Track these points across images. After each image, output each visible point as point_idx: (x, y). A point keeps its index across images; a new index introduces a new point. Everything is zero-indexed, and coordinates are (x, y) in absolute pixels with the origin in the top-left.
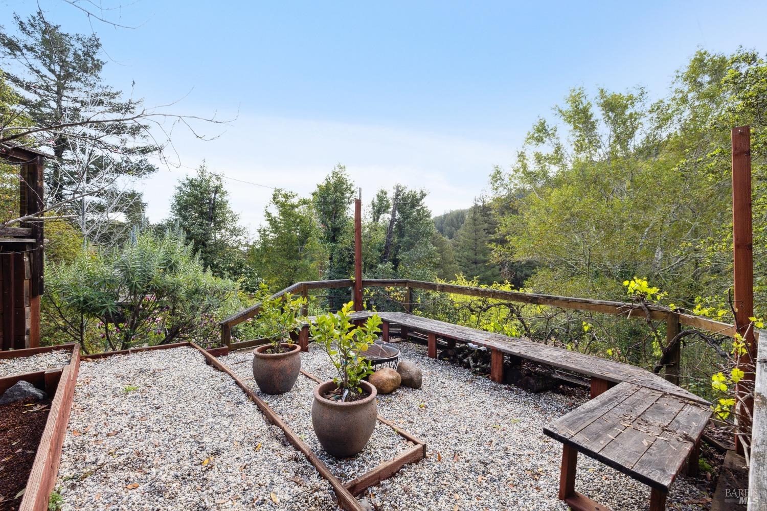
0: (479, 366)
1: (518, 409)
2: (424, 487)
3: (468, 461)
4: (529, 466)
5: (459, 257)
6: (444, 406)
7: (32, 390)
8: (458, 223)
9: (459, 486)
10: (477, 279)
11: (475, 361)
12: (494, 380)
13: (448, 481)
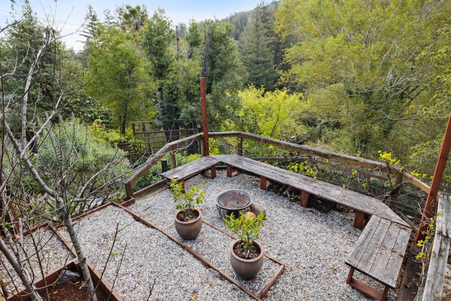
0: (293, 197)
1: (319, 226)
2: (289, 287)
3: (304, 268)
4: (331, 265)
5: (244, 59)
6: (282, 231)
7: (73, 274)
8: (242, 26)
9: (304, 283)
10: (263, 87)
11: (291, 193)
12: (302, 205)
13: (298, 281)
